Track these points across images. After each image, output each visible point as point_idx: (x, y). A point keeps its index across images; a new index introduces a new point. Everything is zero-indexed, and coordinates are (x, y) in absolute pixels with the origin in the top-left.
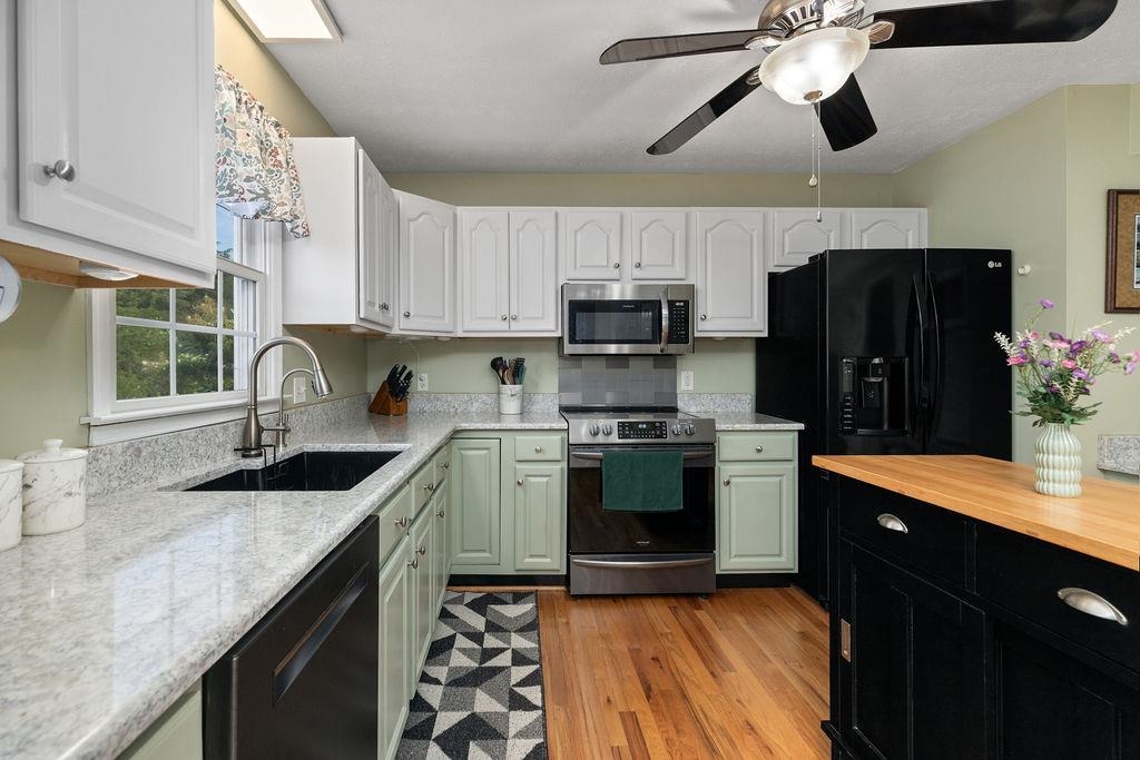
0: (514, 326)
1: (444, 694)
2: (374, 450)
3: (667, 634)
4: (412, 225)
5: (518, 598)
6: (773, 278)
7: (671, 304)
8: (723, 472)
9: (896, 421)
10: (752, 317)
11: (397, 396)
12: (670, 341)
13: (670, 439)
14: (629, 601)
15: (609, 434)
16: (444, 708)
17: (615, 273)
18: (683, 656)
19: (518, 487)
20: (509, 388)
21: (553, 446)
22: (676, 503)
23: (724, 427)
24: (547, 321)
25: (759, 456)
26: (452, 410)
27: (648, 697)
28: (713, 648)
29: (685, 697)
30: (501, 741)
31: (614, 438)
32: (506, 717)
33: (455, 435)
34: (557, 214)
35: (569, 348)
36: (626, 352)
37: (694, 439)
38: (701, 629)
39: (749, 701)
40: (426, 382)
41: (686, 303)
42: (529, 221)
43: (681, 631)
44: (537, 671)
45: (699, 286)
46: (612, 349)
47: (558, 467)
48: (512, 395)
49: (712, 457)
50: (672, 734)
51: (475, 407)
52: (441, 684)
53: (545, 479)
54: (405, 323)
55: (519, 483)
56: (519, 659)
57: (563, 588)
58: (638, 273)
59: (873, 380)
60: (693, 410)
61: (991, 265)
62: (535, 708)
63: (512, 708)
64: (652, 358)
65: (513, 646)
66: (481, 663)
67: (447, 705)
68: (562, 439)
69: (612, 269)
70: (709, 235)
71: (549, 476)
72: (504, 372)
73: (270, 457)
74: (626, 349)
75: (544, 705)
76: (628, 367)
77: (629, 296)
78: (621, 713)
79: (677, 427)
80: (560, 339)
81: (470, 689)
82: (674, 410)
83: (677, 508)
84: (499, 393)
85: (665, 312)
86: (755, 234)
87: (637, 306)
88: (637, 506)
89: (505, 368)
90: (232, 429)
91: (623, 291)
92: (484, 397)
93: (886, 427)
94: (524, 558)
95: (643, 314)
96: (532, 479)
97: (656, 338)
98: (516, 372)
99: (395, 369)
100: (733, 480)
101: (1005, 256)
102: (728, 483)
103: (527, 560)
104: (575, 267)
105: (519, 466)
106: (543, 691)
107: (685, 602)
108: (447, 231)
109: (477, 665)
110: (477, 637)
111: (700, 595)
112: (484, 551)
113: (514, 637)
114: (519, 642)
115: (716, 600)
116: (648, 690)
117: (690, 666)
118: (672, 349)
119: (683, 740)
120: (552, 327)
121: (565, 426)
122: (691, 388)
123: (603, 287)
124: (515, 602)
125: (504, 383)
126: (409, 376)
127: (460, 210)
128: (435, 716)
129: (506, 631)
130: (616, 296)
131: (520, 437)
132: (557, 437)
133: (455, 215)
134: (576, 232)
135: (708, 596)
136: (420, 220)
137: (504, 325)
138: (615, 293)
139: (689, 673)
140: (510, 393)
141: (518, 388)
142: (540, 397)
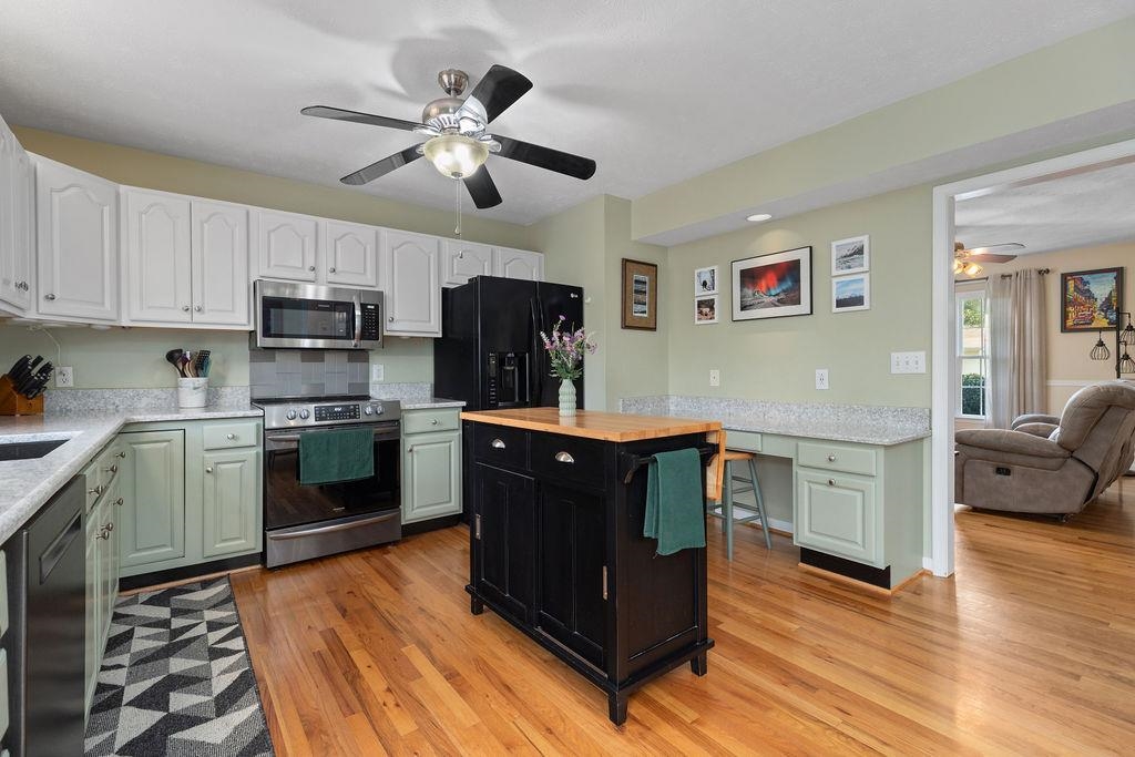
0: (197, 317)
1: (130, 673)
2: (26, 441)
3: (360, 576)
4: (56, 197)
5: (207, 584)
6: (445, 291)
7: (363, 307)
8: (407, 443)
9: (522, 397)
10: (430, 321)
11: (27, 392)
12: (363, 337)
13: (363, 418)
14: (326, 562)
15: (306, 418)
16: (131, 682)
17: (311, 275)
18: (373, 584)
19: (208, 476)
20: (190, 382)
21: (248, 432)
22: (368, 471)
23: (407, 407)
24: (241, 316)
25: (436, 428)
26: (111, 407)
27: (344, 616)
28: (397, 574)
29: (374, 607)
30: (205, 682)
31: (312, 421)
32: (207, 666)
33: (127, 429)
34: (248, 213)
35: (261, 341)
36: (320, 346)
37: (381, 419)
38: (389, 566)
39: (422, 597)
40: (70, 376)
41: (377, 306)
42: (214, 215)
43: (374, 572)
44: (236, 629)
45: (387, 293)
46: (306, 343)
47: (253, 452)
48: (195, 388)
49: (398, 432)
50: (363, 630)
51: (145, 401)
53: (238, 465)
54: (45, 307)
55: (208, 472)
56: (217, 626)
57: (259, 566)
58: (332, 277)
59: (508, 368)
60: (384, 397)
61: (572, 295)
62: (237, 652)
63: (211, 659)
64: (346, 353)
65: (208, 619)
66: (170, 641)
68: (258, 425)
69: (307, 271)
70: (395, 252)
71: (244, 461)
72: (184, 365)
74: (320, 343)
75: (247, 648)
76: (323, 361)
77: (323, 296)
78: (321, 632)
79: (369, 410)
80: (252, 334)
81: (162, 661)
82: (367, 398)
83: (368, 475)
84: (177, 387)
85: (358, 313)
86: (432, 256)
87: (333, 306)
88: (333, 477)
89: (185, 361)
91: (316, 292)
92: (156, 392)
93: (517, 400)
94: (215, 543)
95: (337, 314)
96: (223, 466)
97: (349, 335)
98: (201, 364)
99: (24, 361)
100: (415, 449)
101: (579, 291)
102: (411, 451)
103: (218, 545)
104: (269, 266)
105: (208, 455)
106: (245, 639)
107: (376, 552)
108: (106, 209)
109: (166, 643)
110: (161, 624)
111: (389, 543)
112: (164, 546)
113: (206, 612)
114: (215, 615)
115: (402, 546)
116: (344, 612)
117: (379, 590)
118: (365, 344)
119: (371, 631)
120: (245, 321)
121: (260, 413)
122: (382, 379)
123: (294, 287)
124: (203, 588)
125: (184, 375)
126: (47, 369)
127: (123, 188)
128: (122, 691)
129: (196, 611)
130: (310, 296)
131: (208, 427)
132: (252, 424)
133: (118, 196)
134: (270, 232)
135: (395, 543)
136: (68, 192)
137: (186, 317)
138: (309, 292)
139: (376, 592)
140: (192, 386)
141: (201, 381)
142: (228, 390)
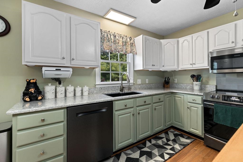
0: (194, 66)
1: (150, 146)
4: (165, 46)
5: (188, 138)
11: (166, 84)
15: (218, 99)
16: (147, 147)
17: (233, 45)
21: (199, 100)
24: (205, 64)
30: (150, 159)
31: (221, 101)
32: (156, 156)
33: (172, 93)
34: (208, 32)
35: (211, 71)
42: (198, 37)
44: (173, 154)
47: (200, 106)
48: (196, 85)
52: (151, 143)
53: (196, 109)
54: (163, 68)
55: (188, 108)
56: (173, 149)
62: (164, 159)
63: (159, 156)
64: (236, 74)
65: (174, 146)
66: (163, 145)
67: (149, 147)
68: (202, 98)
71: (198, 108)
73: (124, 92)
75: (166, 160)
84: (192, 84)
90: (120, 87)
96: (192, 108)
99: (166, 78)
103: (191, 129)
104: (215, 46)
105: (188, 103)
106: (169, 158)
108: (175, 45)
109: (162, 145)
110: (168, 140)
112: (180, 123)
113: (177, 145)
114: (177, 147)
120: (207, 65)
121: (202, 94)
124: (186, 139)
125: (194, 81)
127: (180, 39)
128: (145, 147)
129: (177, 143)
131: (189, 96)
132: (200, 97)
133: (178, 41)
134: (215, 35)
136: (167, 44)
137: (191, 66)
140: (195, 84)
141: (198, 83)
142: (208, 86)
